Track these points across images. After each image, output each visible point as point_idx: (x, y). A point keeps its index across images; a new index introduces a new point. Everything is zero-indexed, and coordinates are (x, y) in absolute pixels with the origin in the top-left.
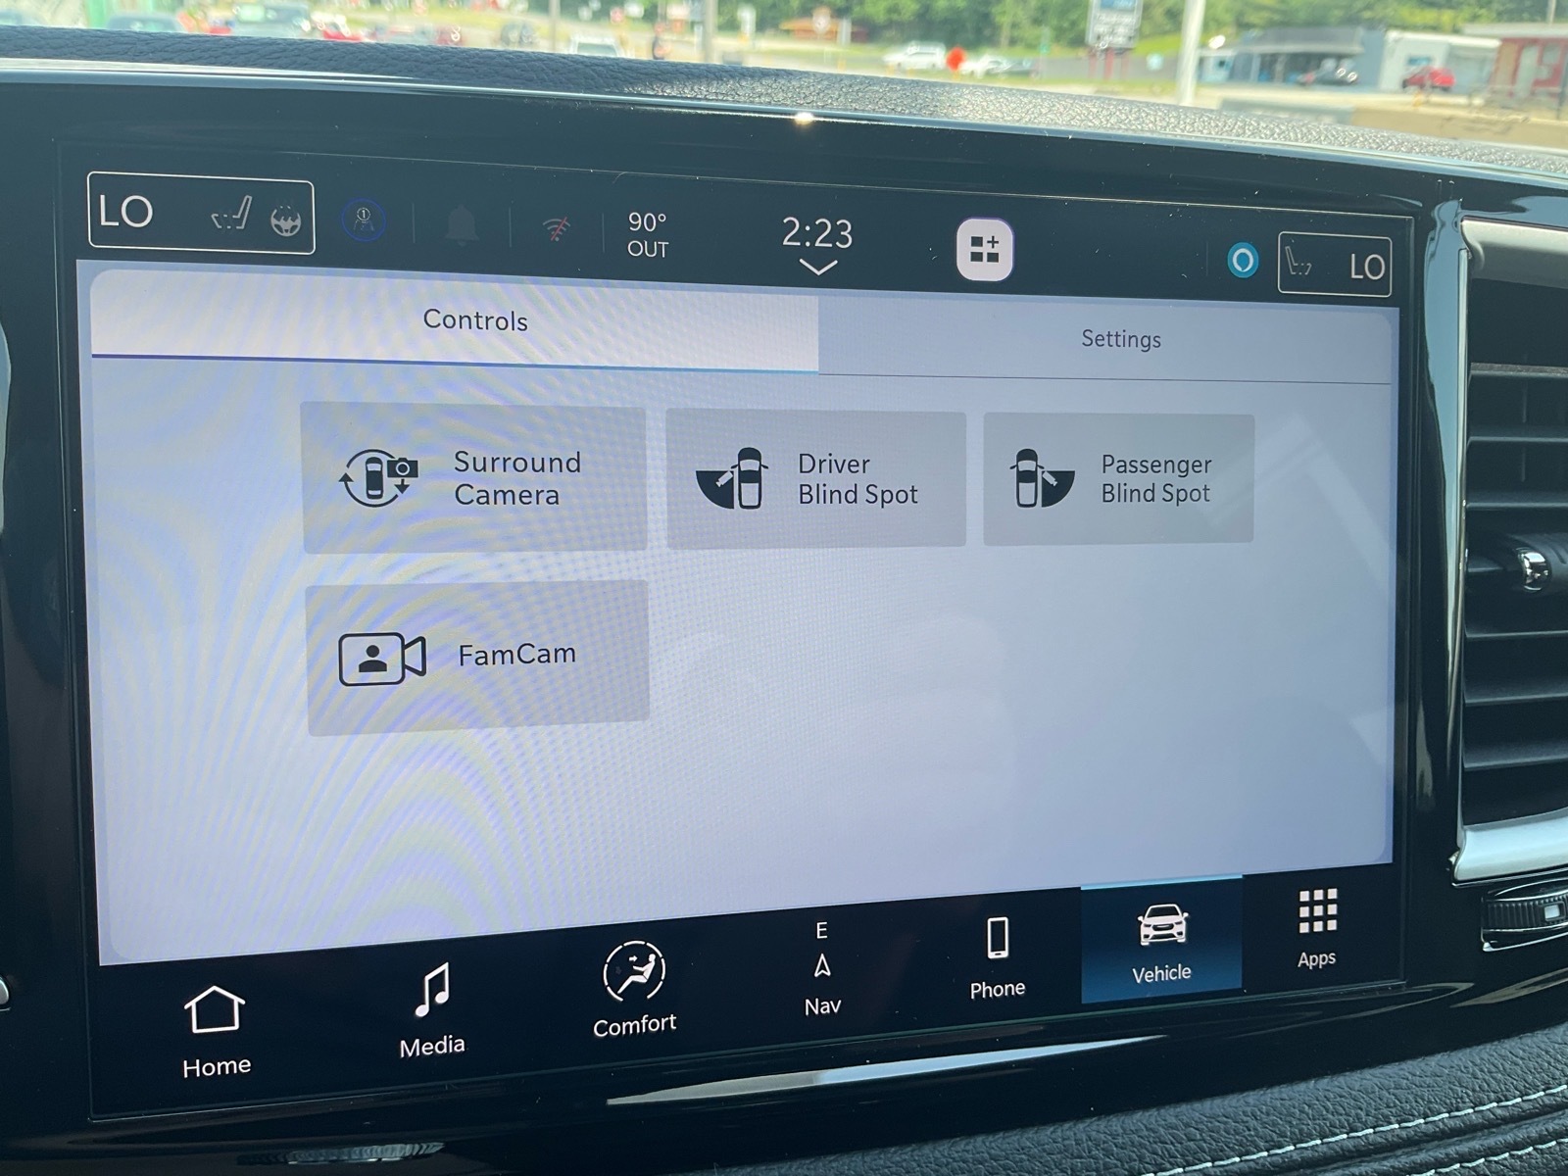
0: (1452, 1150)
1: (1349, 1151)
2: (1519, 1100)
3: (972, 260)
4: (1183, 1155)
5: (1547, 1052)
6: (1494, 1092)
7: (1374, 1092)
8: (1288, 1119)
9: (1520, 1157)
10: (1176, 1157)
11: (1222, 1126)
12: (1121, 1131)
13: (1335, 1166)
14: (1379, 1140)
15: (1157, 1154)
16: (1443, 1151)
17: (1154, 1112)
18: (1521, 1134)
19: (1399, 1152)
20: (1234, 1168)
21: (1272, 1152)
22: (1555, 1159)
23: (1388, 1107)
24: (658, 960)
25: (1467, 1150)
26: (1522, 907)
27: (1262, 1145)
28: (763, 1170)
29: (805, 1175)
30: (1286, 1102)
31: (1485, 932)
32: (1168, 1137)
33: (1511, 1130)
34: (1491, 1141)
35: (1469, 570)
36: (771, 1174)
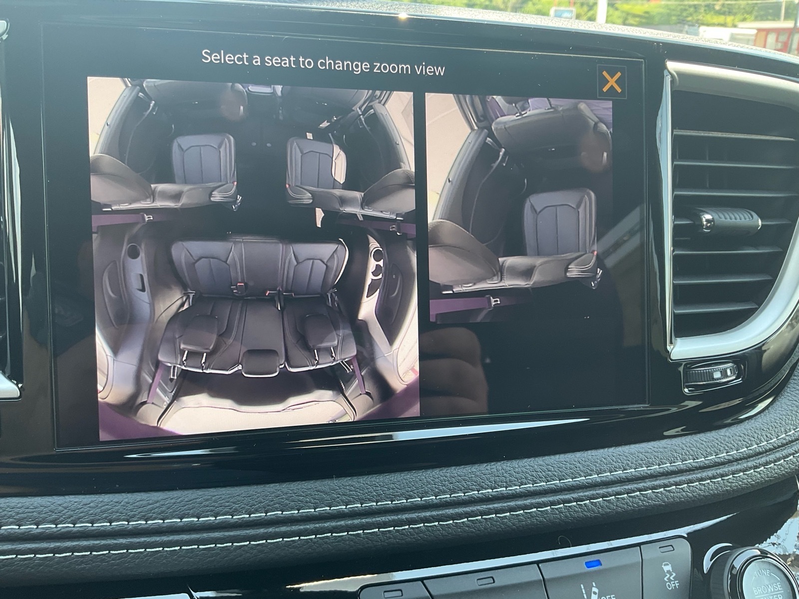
0: (672, 480)
1: (623, 479)
2: (703, 459)
4: (546, 478)
5: (717, 439)
6: (692, 456)
7: (635, 454)
8: (595, 464)
9: (704, 485)
10: (542, 478)
11: (564, 465)
12: (517, 466)
13: (617, 485)
14: (637, 474)
15: (534, 476)
16: (668, 480)
17: (532, 459)
18: (704, 474)
19: (647, 480)
20: (570, 484)
21: (587, 478)
22: (721, 487)
23: (642, 460)
25: (678, 480)
26: (704, 372)
27: (582, 474)
28: (355, 479)
29: (375, 481)
30: (594, 457)
31: (687, 384)
32: (539, 470)
33: (700, 472)
34: (690, 477)
35: (675, 223)
36: (359, 480)
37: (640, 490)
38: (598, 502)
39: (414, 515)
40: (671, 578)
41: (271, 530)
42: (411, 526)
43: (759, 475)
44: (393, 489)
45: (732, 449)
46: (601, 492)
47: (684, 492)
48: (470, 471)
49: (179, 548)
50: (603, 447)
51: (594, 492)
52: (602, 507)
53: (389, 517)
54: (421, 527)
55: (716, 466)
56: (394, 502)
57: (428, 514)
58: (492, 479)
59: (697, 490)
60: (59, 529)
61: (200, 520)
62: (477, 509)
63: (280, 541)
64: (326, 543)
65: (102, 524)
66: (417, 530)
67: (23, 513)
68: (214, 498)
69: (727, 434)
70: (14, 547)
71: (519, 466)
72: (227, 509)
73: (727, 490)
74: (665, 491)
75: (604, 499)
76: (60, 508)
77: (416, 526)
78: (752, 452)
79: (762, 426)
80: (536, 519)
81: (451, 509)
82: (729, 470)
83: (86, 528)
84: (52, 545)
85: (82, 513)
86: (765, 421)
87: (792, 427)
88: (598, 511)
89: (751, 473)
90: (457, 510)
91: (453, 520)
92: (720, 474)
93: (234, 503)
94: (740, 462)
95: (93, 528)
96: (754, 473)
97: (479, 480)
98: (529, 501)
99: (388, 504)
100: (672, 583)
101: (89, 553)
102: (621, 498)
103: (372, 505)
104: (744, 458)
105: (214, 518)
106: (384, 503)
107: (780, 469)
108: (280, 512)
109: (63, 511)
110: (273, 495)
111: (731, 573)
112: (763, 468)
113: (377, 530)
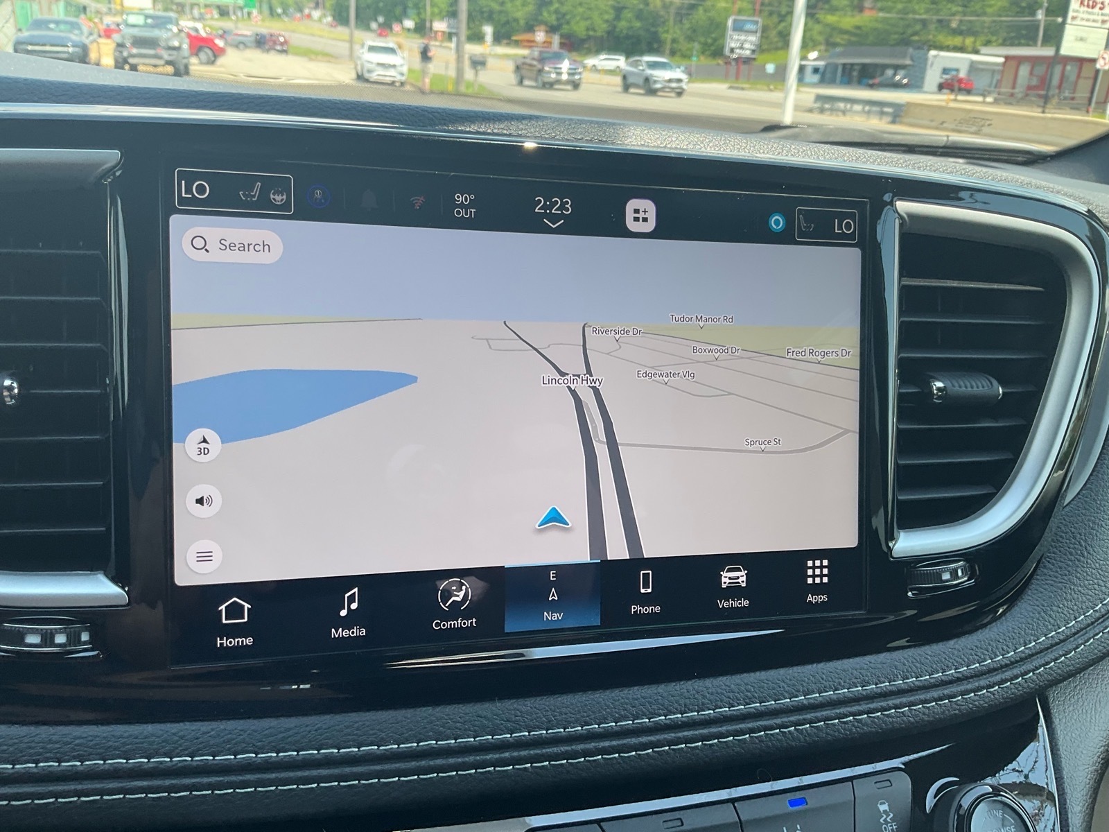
0: (891, 703)
1: (834, 701)
2: (928, 677)
3: (634, 221)
4: (744, 700)
5: (944, 653)
6: (914, 673)
7: (848, 671)
8: (801, 682)
9: (928, 707)
10: (740, 700)
11: (766, 685)
12: (711, 686)
13: (827, 708)
14: (851, 695)
15: (730, 698)
16: (886, 703)
17: (729, 677)
18: (928, 696)
19: (861, 703)
20: (773, 707)
21: (792, 699)
22: (948, 710)
23: (856, 678)
24: (467, 589)
25: (898, 702)
26: (930, 573)
27: (787, 695)
28: (521, 701)
29: (544, 704)
30: (800, 675)
31: (910, 587)
32: (736, 690)
33: (924, 693)
34: (912, 699)
35: (900, 391)
36: (526, 703)
37: (853, 714)
38: (805, 728)
39: (590, 746)
40: (888, 819)
41: (423, 763)
42: (586, 759)
43: (992, 696)
44: (566, 714)
45: (962, 665)
46: (808, 716)
47: (905, 716)
48: (656, 692)
49: (316, 785)
50: (812, 662)
51: (800, 717)
52: (809, 735)
53: (561, 748)
54: (598, 759)
55: (943, 685)
56: (567, 730)
57: (607, 744)
58: (682, 701)
59: (920, 714)
60: (174, 763)
61: (341, 751)
62: (665, 738)
63: (434, 777)
64: (488, 778)
65: (226, 757)
66: (593, 764)
67: (131, 744)
68: (356, 725)
69: (957, 646)
70: (121, 785)
71: (713, 685)
72: (372, 738)
73: (955, 714)
74: (882, 716)
75: (812, 725)
76: (175, 738)
77: (592, 758)
78: (985, 668)
79: (997, 637)
80: (733, 750)
81: (633, 737)
82: (957, 690)
83: (206, 762)
84: (168, 782)
85: (201, 742)
86: (1001, 631)
87: (1032, 638)
88: (804, 740)
89: (984, 694)
90: (641, 739)
91: (636, 752)
92: (948, 695)
93: (381, 731)
94: (971, 680)
95: (214, 763)
96: (986, 694)
97: (667, 703)
98: (724, 728)
99: (561, 732)
100: (889, 825)
101: (210, 792)
102: (832, 724)
103: (541, 734)
104: (976, 676)
105: (357, 749)
106: (556, 731)
107: (1017, 688)
108: (435, 742)
109: (178, 741)
110: (425, 721)
111: (958, 814)
112: (997, 687)
113: (547, 763)
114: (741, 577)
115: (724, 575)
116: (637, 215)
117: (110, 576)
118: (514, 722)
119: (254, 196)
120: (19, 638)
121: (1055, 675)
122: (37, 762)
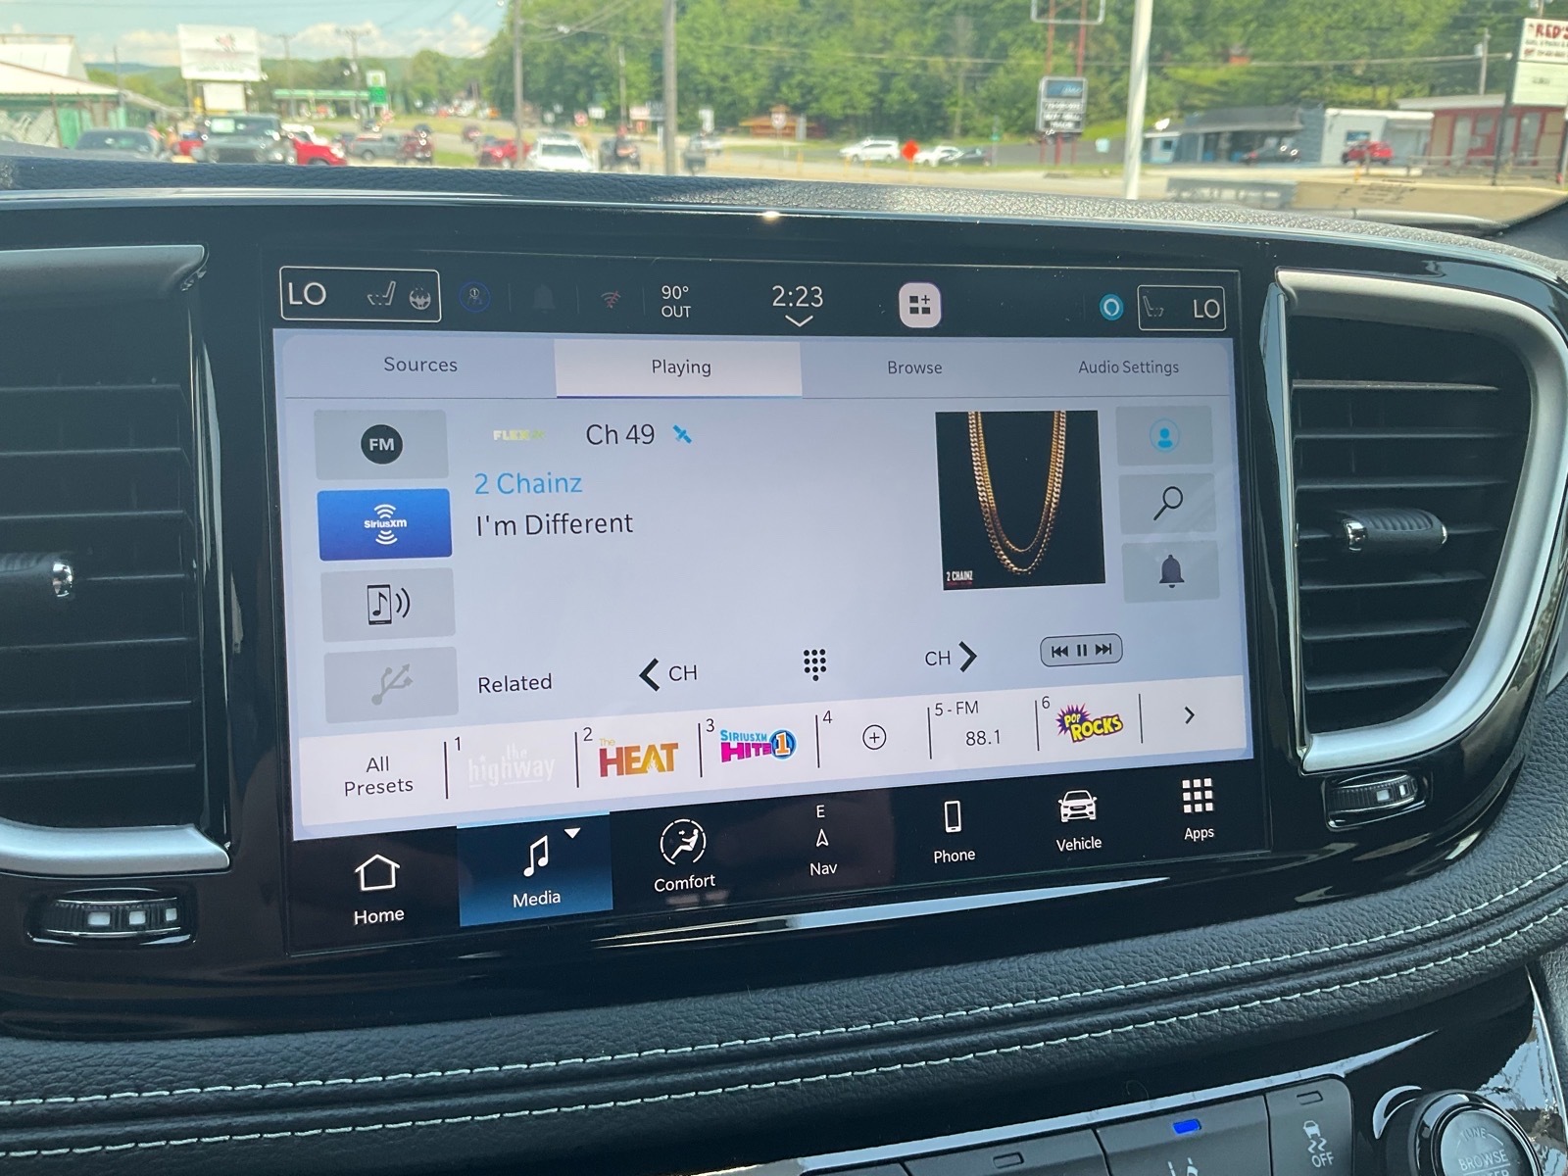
0: (1313, 979)
1: (1232, 979)
2: (1365, 941)
3: (911, 312)
4: (1102, 980)
5: (1387, 906)
6: (1345, 936)
7: (1250, 935)
8: (1183, 954)
9: (1368, 985)
10: (1096, 981)
11: (1131, 959)
12: (1053, 962)
13: (1221, 990)
14: (1256, 970)
15: (1081, 979)
16: (1306, 979)
17: (1078, 949)
18: (1369, 967)
19: (1272, 980)
20: (1143, 990)
21: (1171, 978)
22: (1398, 988)
23: (1262, 946)
24: (700, 833)
25: (1324, 978)
26: (1360, 792)
27: (1163, 972)
28: (783, 991)
29: (816, 994)
30: (1181, 943)
31: (1332, 813)
32: (1090, 967)
33: (1361, 964)
34: (1343, 973)
35: (1301, 537)
36: (790, 992)
37: (1261, 997)
38: (1191, 1019)
39: (885, 1051)
40: (1320, 1147)
41: (649, 1081)
42: (880, 1069)
43: (1461, 967)
44: (847, 1006)
45: (1413, 922)
46: (1195, 1002)
47: (1335, 998)
48: (974, 973)
49: (498, 1115)
50: (1196, 926)
51: (1184, 1003)
52: (1199, 1029)
53: (844, 1055)
54: (897, 1070)
55: (1388, 952)
56: (850, 1029)
57: (908, 1048)
58: (1013, 985)
59: (1357, 995)
60: (300, 1089)
61: (532, 1066)
62: (991, 1038)
63: (664, 1100)
64: (741, 1102)
65: (371, 1079)
66: (890, 1076)
67: (237, 1064)
68: (552, 1030)
69: (1405, 897)
70: (225, 1122)
71: (1056, 962)
72: (575, 1047)
73: (1407, 993)
74: (1303, 998)
75: (1201, 1014)
76: (299, 1054)
77: (888, 1069)
78: (1447, 927)
79: (1462, 881)
80: (1090, 1053)
81: (946, 1037)
82: (1409, 959)
83: (344, 1086)
84: (290, 1117)
85: (335, 1060)
86: (1468, 873)
87: (1513, 881)
88: (1192, 1036)
89: (1447, 963)
90: (956, 1040)
91: (950, 1058)
92: (1395, 966)
93: (587, 1036)
94: (1428, 944)
95: (355, 1086)
96: (1452, 964)
97: (990, 987)
98: (1076, 1021)
99: (841, 1032)
100: (1321, 1155)
101: (350, 1129)
102: (1229, 1012)
103: (814, 1036)
104: (1435, 938)
105: (554, 1064)
106: (834, 1031)
107: (1496, 955)
108: (663, 1051)
109: (303, 1058)
110: (649, 1022)
111: (1420, 1136)
112: (1467, 953)
113: (825, 1076)
114: (1089, 806)
115: (1063, 804)
116: (914, 305)
117: (203, 829)
118: (775, 1020)
119: (387, 300)
120: (80, 919)
121: (1550, 934)
122: (107, 1093)
